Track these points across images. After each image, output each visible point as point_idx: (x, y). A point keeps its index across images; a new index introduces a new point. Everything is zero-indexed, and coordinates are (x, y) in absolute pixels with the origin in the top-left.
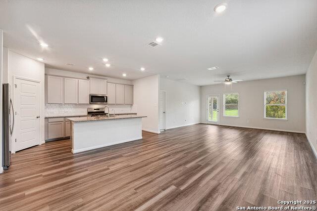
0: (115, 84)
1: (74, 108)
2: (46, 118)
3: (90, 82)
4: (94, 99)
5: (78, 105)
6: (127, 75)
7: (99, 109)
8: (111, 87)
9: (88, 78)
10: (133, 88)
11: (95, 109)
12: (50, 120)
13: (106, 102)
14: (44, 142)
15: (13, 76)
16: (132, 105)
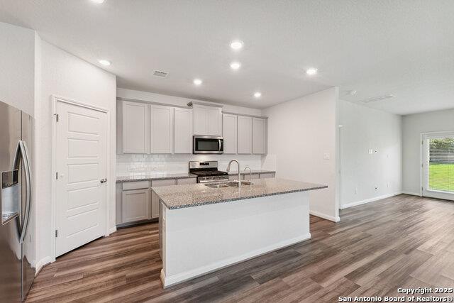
0: (236, 116)
1: (167, 161)
2: (117, 182)
3: (193, 113)
4: (200, 144)
5: (173, 156)
6: (263, 95)
7: (207, 164)
8: (230, 121)
9: (190, 105)
10: (266, 123)
11: (201, 164)
12: (126, 186)
13: (222, 150)
14: (114, 229)
15: (51, 96)
16: (264, 155)
